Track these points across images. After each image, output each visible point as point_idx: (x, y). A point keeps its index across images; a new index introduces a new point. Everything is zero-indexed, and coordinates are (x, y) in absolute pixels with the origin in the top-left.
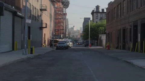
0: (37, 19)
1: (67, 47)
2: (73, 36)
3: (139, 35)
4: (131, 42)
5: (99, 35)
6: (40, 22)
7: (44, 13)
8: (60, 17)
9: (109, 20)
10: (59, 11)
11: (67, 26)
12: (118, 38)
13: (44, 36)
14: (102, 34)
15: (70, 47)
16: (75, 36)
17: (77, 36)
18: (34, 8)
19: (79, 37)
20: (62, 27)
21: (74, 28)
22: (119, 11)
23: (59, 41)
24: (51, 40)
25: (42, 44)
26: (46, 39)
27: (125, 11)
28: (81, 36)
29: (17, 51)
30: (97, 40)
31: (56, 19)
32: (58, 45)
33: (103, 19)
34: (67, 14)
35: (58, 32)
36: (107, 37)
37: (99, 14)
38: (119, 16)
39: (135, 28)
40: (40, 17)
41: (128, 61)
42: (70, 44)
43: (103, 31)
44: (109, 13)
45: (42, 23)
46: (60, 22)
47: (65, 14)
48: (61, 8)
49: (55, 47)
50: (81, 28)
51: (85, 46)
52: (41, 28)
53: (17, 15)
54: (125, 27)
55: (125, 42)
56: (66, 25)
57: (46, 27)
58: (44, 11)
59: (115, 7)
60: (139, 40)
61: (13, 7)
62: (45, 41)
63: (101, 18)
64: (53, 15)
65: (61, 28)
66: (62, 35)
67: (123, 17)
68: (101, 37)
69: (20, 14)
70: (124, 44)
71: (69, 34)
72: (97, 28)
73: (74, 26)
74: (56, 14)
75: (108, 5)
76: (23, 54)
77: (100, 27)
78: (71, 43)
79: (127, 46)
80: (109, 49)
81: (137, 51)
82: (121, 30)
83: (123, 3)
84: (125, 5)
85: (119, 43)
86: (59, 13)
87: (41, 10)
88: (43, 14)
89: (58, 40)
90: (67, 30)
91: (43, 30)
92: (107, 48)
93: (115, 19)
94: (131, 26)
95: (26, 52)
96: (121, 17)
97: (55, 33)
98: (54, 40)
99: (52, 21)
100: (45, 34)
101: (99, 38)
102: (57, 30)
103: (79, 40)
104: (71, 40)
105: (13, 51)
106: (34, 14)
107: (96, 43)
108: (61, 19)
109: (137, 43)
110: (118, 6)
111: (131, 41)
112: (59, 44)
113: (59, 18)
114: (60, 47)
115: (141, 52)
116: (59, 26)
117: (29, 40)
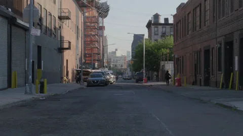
0: (53, 33)
1: (106, 83)
2: (116, 66)
3: (236, 58)
4: (220, 72)
5: (160, 63)
6: (59, 39)
7: (66, 24)
8: (93, 33)
9: (179, 35)
10: (91, 23)
11: (105, 47)
12: (195, 65)
13: (65, 64)
14: (166, 60)
15: (112, 83)
16: (118, 66)
17: (122, 66)
18: (48, 13)
19: (125, 67)
20: (97, 49)
21: (117, 52)
22: (198, 19)
23: (91, 73)
24: (77, 71)
25: (63, 78)
26: (68, 69)
27: (208, 17)
28: (129, 66)
29: (17, 88)
30: (158, 71)
31: (86, 36)
32: (90, 79)
33: (168, 36)
34: (105, 28)
35: (89, 59)
36: (176, 66)
37: (160, 27)
38: (198, 28)
39: (228, 47)
40: (59, 31)
41: (225, 103)
42: (112, 78)
43: (168, 55)
44: (179, 24)
45: (62, 41)
46: (94, 41)
47: (102, 28)
48: (95, 17)
49: (86, 84)
50: (128, 52)
51: (137, 82)
52: (61, 50)
53: (16, 23)
54: (209, 46)
55: (209, 72)
56: (103, 46)
57: (69, 48)
58: (65, 20)
59: (190, 12)
60: (236, 68)
61: (10, 10)
62: (67, 72)
63: (163, 34)
64: (81, 29)
65: (96, 51)
66: (96, 64)
67: (205, 28)
68: (164, 66)
69: (22, 23)
70: (207, 75)
71: (109, 62)
72: (156, 51)
73: (116, 50)
74: (86, 27)
75: (177, 9)
76: (26, 93)
77: (163, 49)
78: (112, 76)
79: (213, 79)
80: (180, 85)
81: (233, 88)
82: (200, 51)
83: (205, 3)
84: (208, 8)
85: (198, 75)
86: (92, 26)
87: (60, 18)
88: (64, 24)
89: (90, 70)
90: (105, 55)
91: (65, 53)
92: (177, 84)
93: (190, 32)
94: (221, 44)
95: (31, 89)
96: (200, 28)
97: (85, 60)
98: (84, 71)
99: (80, 39)
100: (67, 60)
101: (161, 67)
102: (88, 54)
103: (126, 73)
104: (112, 72)
105: (9, 89)
106: (48, 26)
107: (155, 76)
108: (95, 35)
109: (232, 74)
110: (195, 9)
111: (220, 70)
112: (92, 76)
113: (91, 34)
114: (93, 81)
115: (240, 90)
116: (92, 49)
117: (39, 70)
